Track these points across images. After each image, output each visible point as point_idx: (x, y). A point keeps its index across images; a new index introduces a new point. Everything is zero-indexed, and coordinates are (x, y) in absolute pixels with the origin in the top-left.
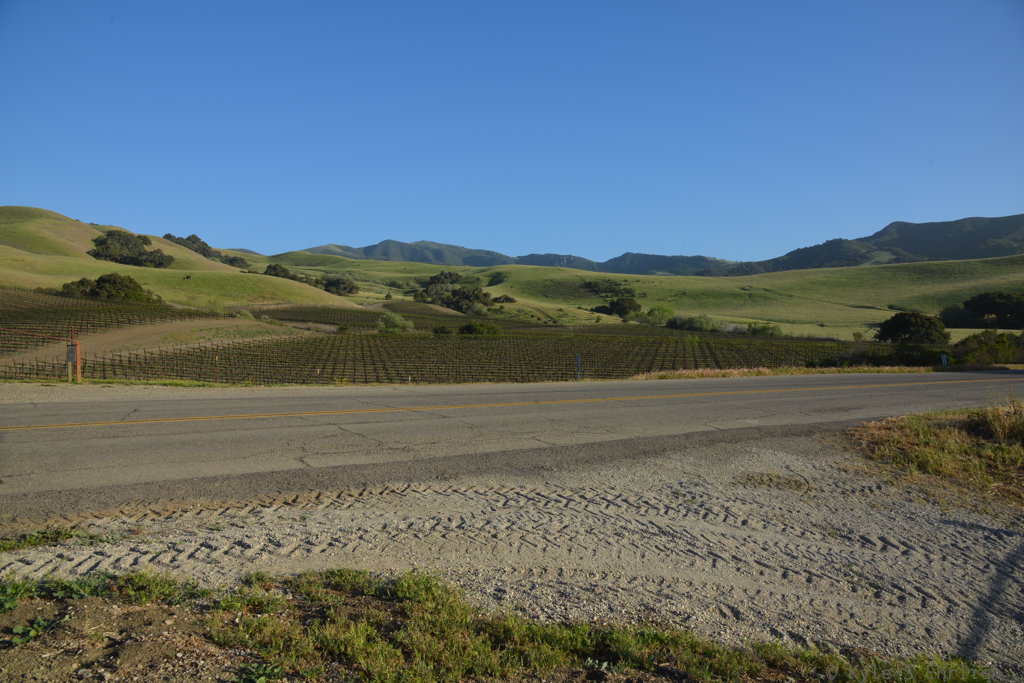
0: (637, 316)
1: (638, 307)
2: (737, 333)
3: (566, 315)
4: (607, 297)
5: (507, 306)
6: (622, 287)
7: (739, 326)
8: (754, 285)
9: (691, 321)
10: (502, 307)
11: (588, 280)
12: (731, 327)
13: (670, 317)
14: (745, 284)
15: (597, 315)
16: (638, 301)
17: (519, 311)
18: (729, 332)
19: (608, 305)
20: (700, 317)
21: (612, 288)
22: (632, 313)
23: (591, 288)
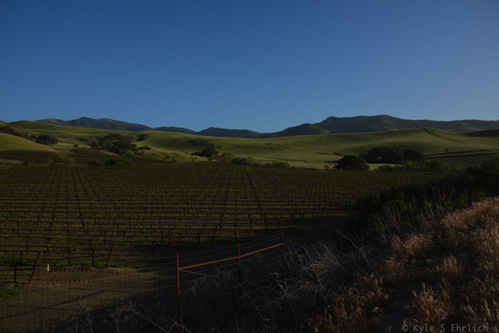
0: (216, 157)
1: (217, 153)
2: (267, 166)
3: (178, 156)
4: (201, 148)
5: (146, 151)
6: (208, 143)
7: (268, 162)
8: (273, 143)
9: (244, 159)
10: (143, 152)
11: (191, 139)
12: (264, 163)
13: (233, 158)
14: (269, 142)
15: (195, 156)
16: (217, 150)
17: (152, 154)
18: (263, 165)
19: (201, 152)
20: (248, 158)
21: (203, 143)
22: (213, 156)
23: (192, 143)
